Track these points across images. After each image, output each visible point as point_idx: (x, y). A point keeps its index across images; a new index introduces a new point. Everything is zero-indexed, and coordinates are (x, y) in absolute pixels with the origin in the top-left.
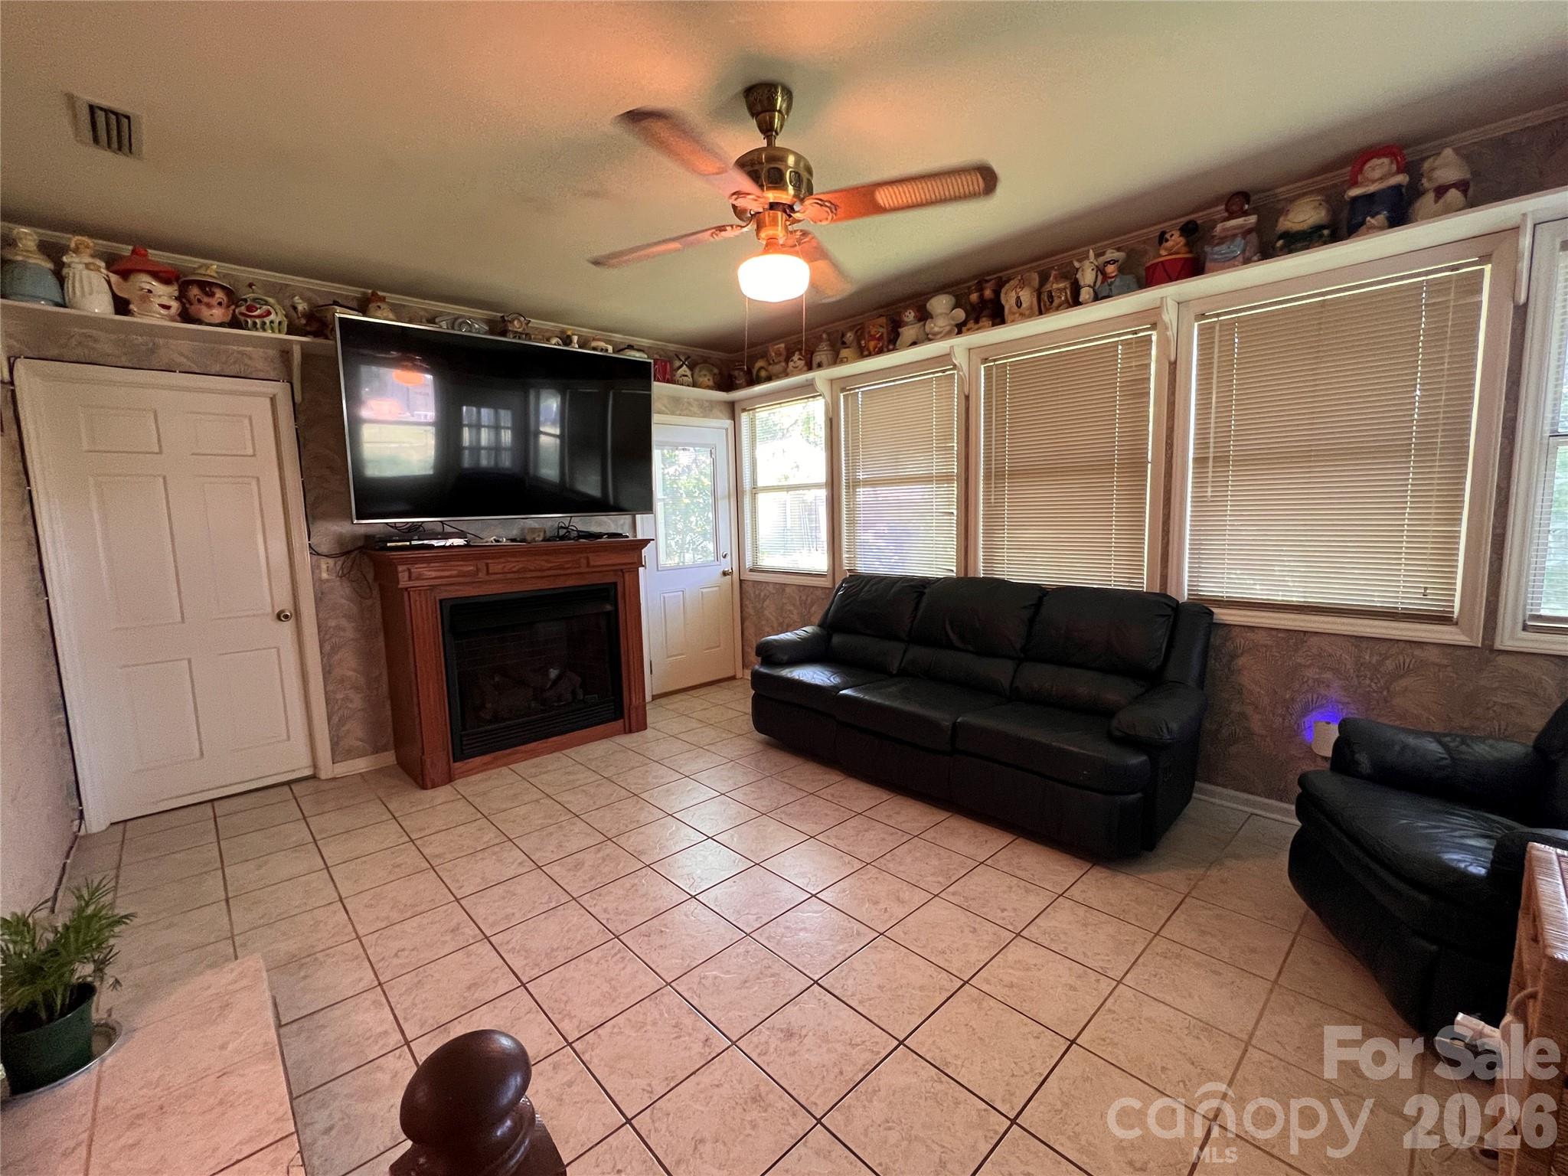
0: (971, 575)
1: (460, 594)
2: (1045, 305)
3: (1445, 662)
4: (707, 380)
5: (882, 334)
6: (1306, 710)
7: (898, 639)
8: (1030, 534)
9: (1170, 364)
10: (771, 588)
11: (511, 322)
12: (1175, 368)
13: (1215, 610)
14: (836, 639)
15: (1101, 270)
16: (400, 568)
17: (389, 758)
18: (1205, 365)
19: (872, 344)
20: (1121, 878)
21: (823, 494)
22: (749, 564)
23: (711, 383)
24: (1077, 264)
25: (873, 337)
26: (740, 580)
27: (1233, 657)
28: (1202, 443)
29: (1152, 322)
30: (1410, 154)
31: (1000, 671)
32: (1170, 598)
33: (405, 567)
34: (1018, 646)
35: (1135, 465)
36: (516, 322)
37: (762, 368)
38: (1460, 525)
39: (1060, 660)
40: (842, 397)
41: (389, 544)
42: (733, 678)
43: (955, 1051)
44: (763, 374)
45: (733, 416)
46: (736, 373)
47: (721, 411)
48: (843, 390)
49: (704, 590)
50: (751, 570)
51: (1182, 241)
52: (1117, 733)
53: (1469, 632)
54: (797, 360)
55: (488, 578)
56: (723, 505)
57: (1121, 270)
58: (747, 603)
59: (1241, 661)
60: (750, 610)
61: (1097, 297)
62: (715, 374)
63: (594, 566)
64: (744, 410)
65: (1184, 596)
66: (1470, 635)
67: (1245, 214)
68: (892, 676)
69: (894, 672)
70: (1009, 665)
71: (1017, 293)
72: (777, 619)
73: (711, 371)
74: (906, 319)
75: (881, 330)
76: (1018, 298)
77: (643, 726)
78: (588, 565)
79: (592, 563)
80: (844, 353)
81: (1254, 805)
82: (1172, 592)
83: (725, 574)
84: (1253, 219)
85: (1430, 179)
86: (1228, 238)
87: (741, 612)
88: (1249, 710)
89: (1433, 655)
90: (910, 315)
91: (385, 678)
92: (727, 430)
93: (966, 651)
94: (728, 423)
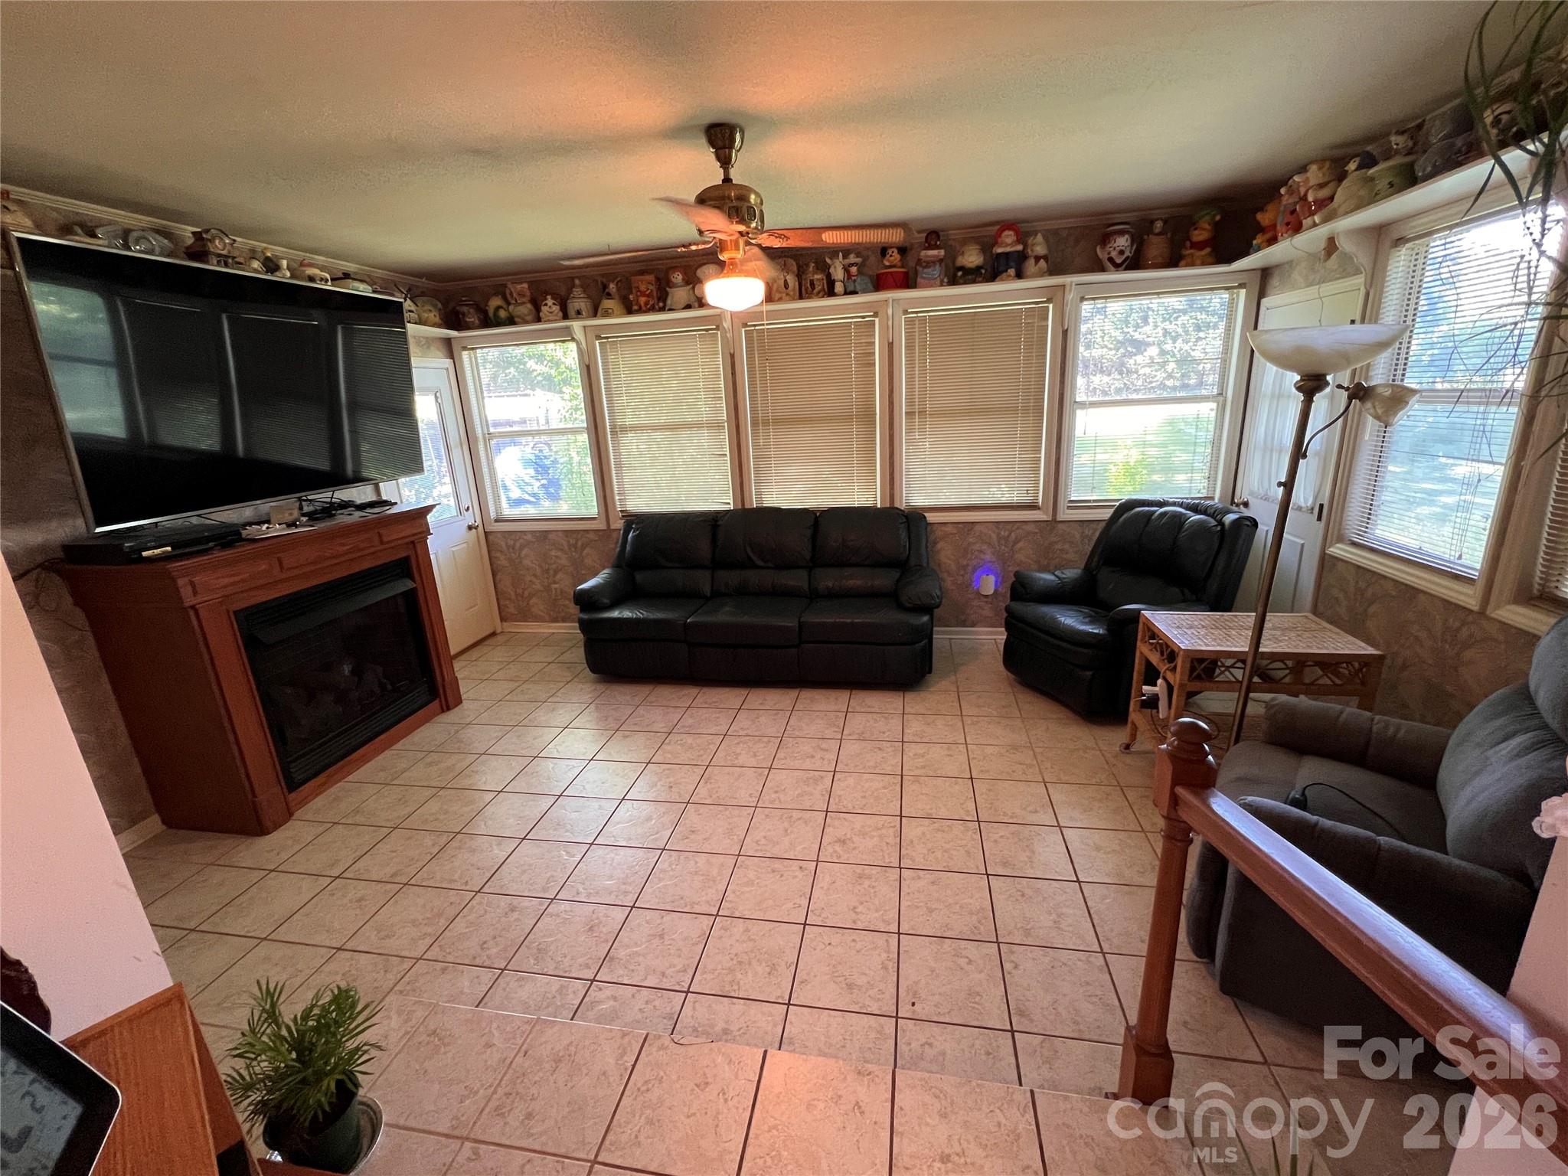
0: (747, 506)
1: (253, 602)
2: (806, 289)
3: (1037, 531)
4: (433, 316)
5: (652, 291)
6: (974, 570)
7: (703, 567)
8: (793, 470)
9: (889, 344)
10: (529, 537)
11: (212, 241)
12: (892, 347)
13: (926, 515)
14: (639, 577)
15: (846, 269)
16: (181, 582)
17: (154, 823)
18: (910, 347)
19: (642, 300)
20: (923, 694)
21: (584, 438)
22: (493, 515)
23: (437, 320)
24: (828, 261)
25: (643, 294)
26: (486, 533)
27: (935, 543)
28: (910, 402)
29: (875, 310)
30: (1024, 227)
31: (796, 579)
32: (897, 508)
33: (186, 579)
34: (808, 558)
35: (868, 417)
36: (217, 242)
37: (499, 308)
38: (1040, 453)
39: (841, 563)
40: (597, 345)
41: (145, 554)
42: (493, 634)
43: (929, 807)
44: (503, 314)
45: (451, 355)
46: (465, 309)
47: (438, 349)
48: (598, 337)
49: (454, 549)
50: (497, 521)
51: (898, 257)
52: (908, 605)
53: (1046, 513)
54: (550, 306)
55: (284, 576)
56: (456, 453)
57: (860, 272)
58: (498, 555)
59: (939, 546)
60: (503, 561)
61: (847, 293)
62: (440, 310)
63: (388, 542)
64: (465, 348)
65: (903, 507)
66: (1047, 514)
67: (937, 247)
68: (707, 599)
69: (709, 595)
70: (804, 574)
71: (785, 277)
72: (541, 567)
73: (435, 306)
74: (674, 280)
75: (651, 287)
76: (786, 281)
77: (459, 701)
78: (382, 542)
79: (385, 539)
80: (607, 304)
81: (951, 633)
82: (897, 505)
83: (470, 528)
84: (942, 252)
85: (1032, 250)
86: (929, 264)
87: (491, 564)
88: (945, 575)
89: (1031, 528)
90: (678, 277)
91: (122, 728)
92: (447, 369)
93: (768, 568)
94: (447, 363)
